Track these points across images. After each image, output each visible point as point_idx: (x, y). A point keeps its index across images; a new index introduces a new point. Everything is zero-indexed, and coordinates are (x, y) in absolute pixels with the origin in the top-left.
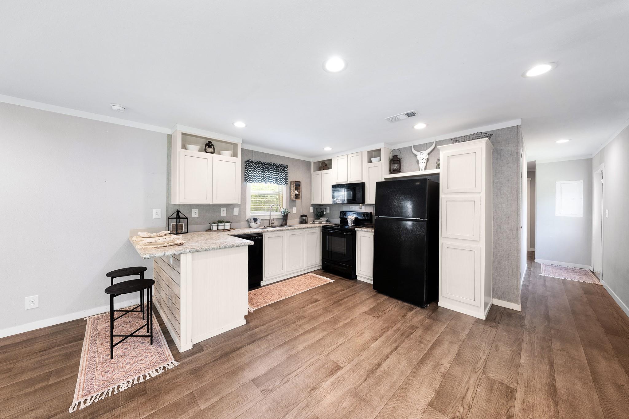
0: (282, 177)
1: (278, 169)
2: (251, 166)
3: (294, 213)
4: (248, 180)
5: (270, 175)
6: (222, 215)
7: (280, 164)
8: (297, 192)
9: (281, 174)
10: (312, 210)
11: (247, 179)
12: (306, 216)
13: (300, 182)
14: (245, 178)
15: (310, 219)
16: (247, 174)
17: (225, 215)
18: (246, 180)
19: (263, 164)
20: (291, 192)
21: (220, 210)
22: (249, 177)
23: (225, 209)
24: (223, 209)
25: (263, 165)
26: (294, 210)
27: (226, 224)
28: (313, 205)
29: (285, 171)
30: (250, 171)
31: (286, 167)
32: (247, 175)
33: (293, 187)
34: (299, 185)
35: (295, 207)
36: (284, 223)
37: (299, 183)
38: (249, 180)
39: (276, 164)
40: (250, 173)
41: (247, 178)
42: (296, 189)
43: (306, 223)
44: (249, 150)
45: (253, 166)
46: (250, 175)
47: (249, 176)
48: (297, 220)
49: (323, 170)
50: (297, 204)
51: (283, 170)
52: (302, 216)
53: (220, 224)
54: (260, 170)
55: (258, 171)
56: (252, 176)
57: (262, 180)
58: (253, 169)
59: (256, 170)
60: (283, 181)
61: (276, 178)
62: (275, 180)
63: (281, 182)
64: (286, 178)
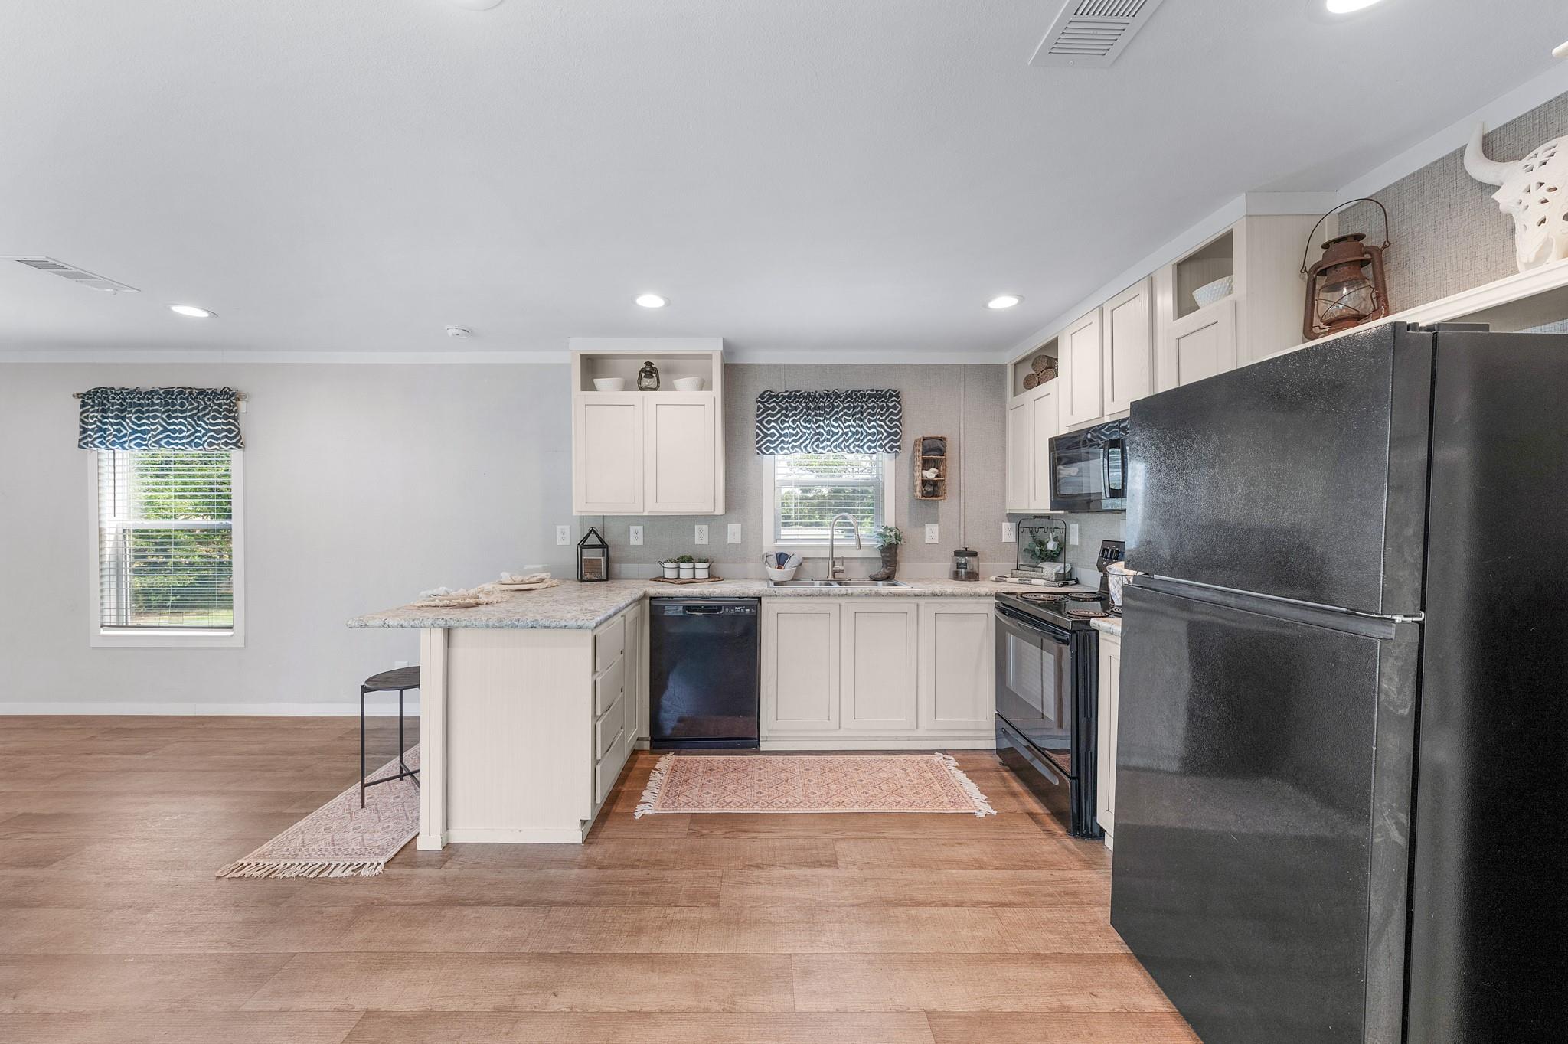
0: (878, 430)
1: (862, 407)
2: (773, 408)
3: (928, 541)
4: (763, 449)
5: (833, 426)
6: (697, 541)
7: (867, 391)
8: (930, 474)
9: (875, 421)
10: (1008, 533)
11: (762, 445)
12: (974, 554)
13: (942, 439)
14: (758, 442)
15: (991, 566)
16: (761, 431)
17: (705, 542)
18: (759, 448)
19: (809, 396)
20: (913, 474)
21: (693, 530)
22: (767, 439)
23: (705, 528)
24: (699, 526)
25: (810, 401)
26: (931, 533)
27: (698, 565)
28: (1015, 518)
29: (889, 408)
30: (769, 422)
31: (895, 395)
32: (762, 435)
33: (917, 458)
34: (942, 452)
35: (936, 522)
36: (883, 571)
37: (939, 444)
38: (765, 448)
39: (852, 392)
40: (768, 429)
41: (762, 443)
42: (926, 464)
43: (973, 576)
44: (769, 365)
45: (779, 408)
46: (769, 432)
47: (766, 435)
48: (948, 566)
49: (1039, 384)
50: (940, 515)
51: (882, 408)
52: (957, 554)
53: (682, 565)
54: (798, 417)
55: (791, 419)
56: (776, 437)
57: (801, 444)
58: (779, 415)
59: (786, 416)
60: (881, 442)
61: (854, 434)
62: (853, 442)
63: (873, 445)
64: (894, 430)
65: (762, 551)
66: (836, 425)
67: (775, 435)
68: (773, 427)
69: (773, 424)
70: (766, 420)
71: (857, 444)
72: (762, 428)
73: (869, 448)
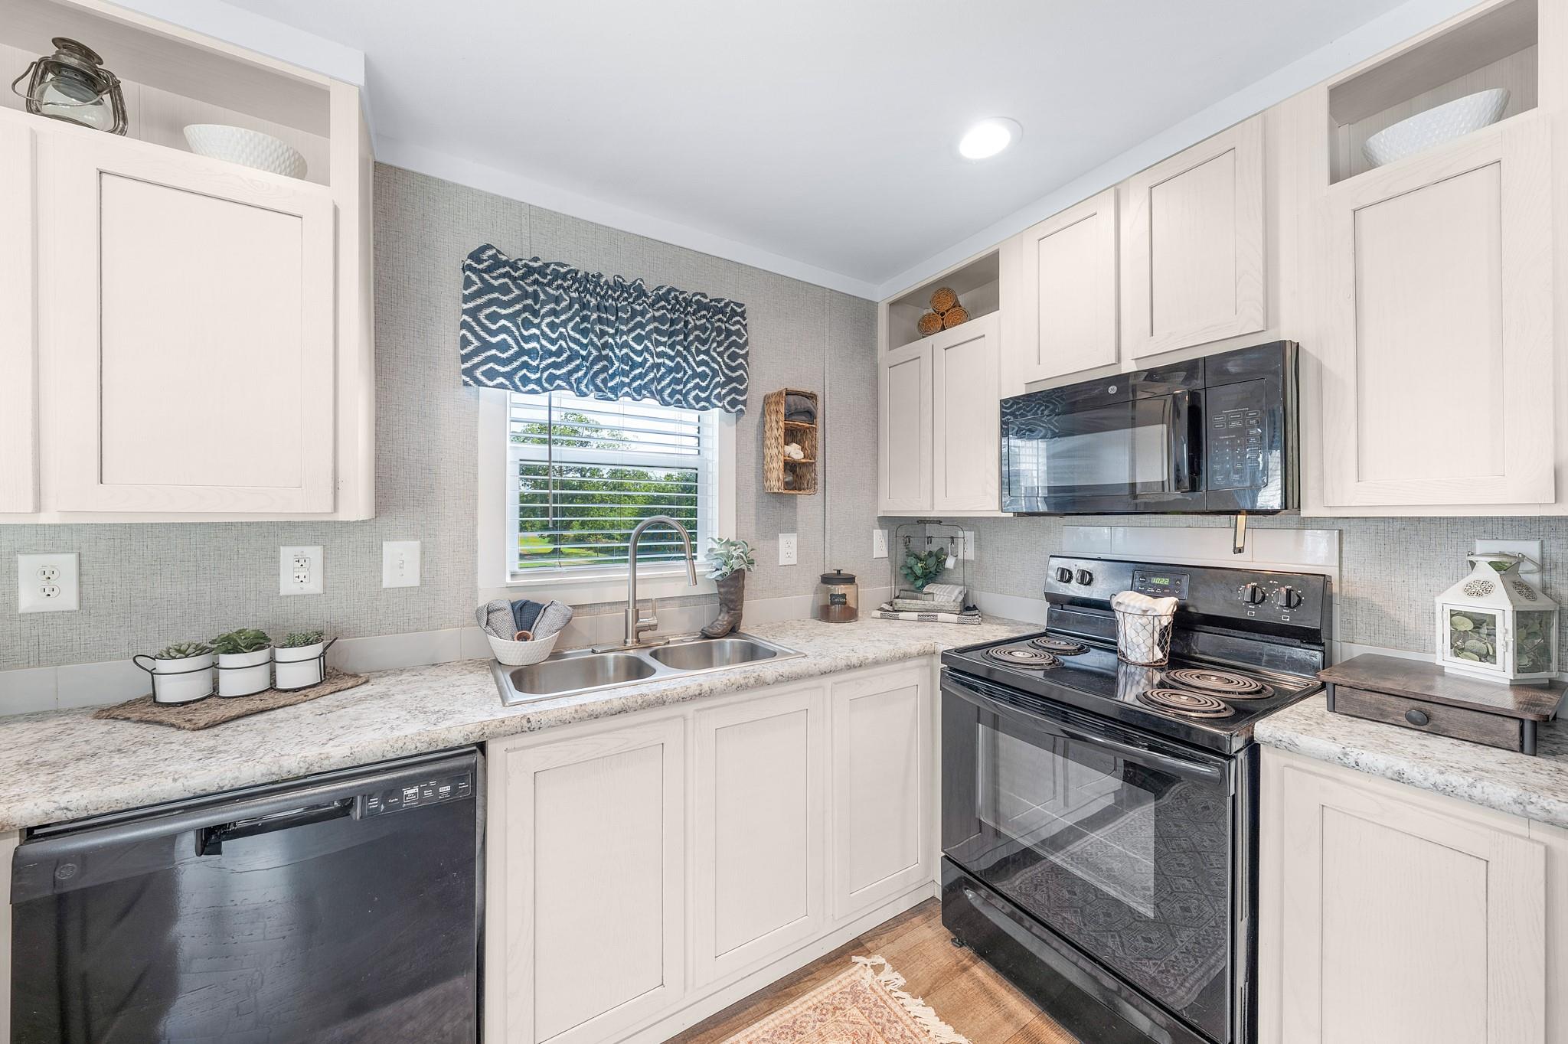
0: (712, 369)
1: (686, 323)
2: (504, 289)
3: (783, 560)
4: (478, 374)
5: (633, 350)
6: (288, 585)
7: (695, 295)
8: (795, 452)
9: (707, 353)
10: (880, 544)
11: (476, 366)
12: (850, 580)
13: (811, 397)
14: (465, 358)
15: (871, 592)
16: (475, 334)
17: (314, 585)
18: (468, 372)
19: (587, 282)
20: (766, 451)
21: (275, 559)
22: (489, 353)
23: (314, 554)
24: (297, 549)
25: (586, 290)
26: (787, 548)
27: (282, 654)
28: (886, 521)
29: (729, 333)
30: (494, 317)
31: (734, 312)
32: (476, 343)
33: (774, 424)
34: (810, 415)
35: (793, 530)
36: (724, 619)
37: (809, 403)
38: (483, 373)
39: (669, 291)
40: (492, 333)
41: (476, 360)
42: (792, 435)
43: (850, 614)
44: (494, 197)
45: (517, 292)
46: (494, 340)
47: (486, 346)
48: (806, 599)
49: (943, 328)
50: (799, 519)
51: (719, 331)
52: (826, 579)
53: (226, 660)
54: (563, 317)
55: (548, 320)
56: (511, 352)
57: (570, 373)
58: (518, 307)
59: (535, 314)
60: (719, 390)
61: (670, 370)
62: (669, 385)
63: (703, 395)
64: (737, 374)
65: (475, 599)
66: (639, 348)
67: (509, 347)
68: (504, 329)
69: (503, 322)
70: (488, 311)
71: (679, 388)
72: (478, 329)
73: (697, 399)
